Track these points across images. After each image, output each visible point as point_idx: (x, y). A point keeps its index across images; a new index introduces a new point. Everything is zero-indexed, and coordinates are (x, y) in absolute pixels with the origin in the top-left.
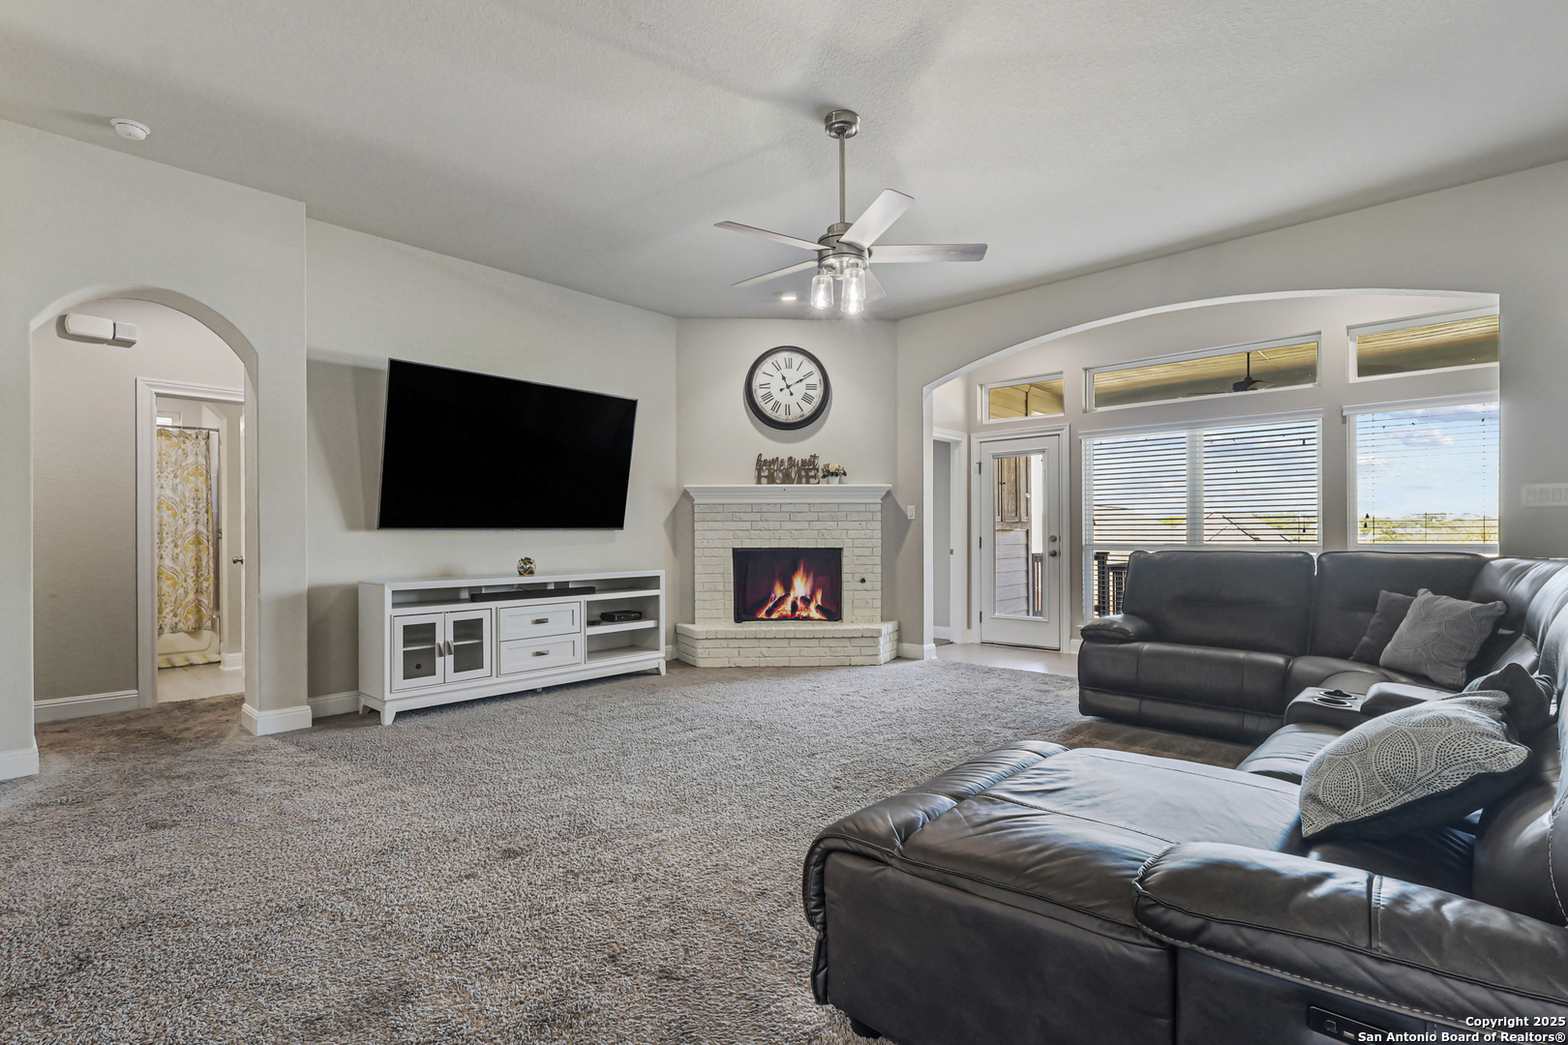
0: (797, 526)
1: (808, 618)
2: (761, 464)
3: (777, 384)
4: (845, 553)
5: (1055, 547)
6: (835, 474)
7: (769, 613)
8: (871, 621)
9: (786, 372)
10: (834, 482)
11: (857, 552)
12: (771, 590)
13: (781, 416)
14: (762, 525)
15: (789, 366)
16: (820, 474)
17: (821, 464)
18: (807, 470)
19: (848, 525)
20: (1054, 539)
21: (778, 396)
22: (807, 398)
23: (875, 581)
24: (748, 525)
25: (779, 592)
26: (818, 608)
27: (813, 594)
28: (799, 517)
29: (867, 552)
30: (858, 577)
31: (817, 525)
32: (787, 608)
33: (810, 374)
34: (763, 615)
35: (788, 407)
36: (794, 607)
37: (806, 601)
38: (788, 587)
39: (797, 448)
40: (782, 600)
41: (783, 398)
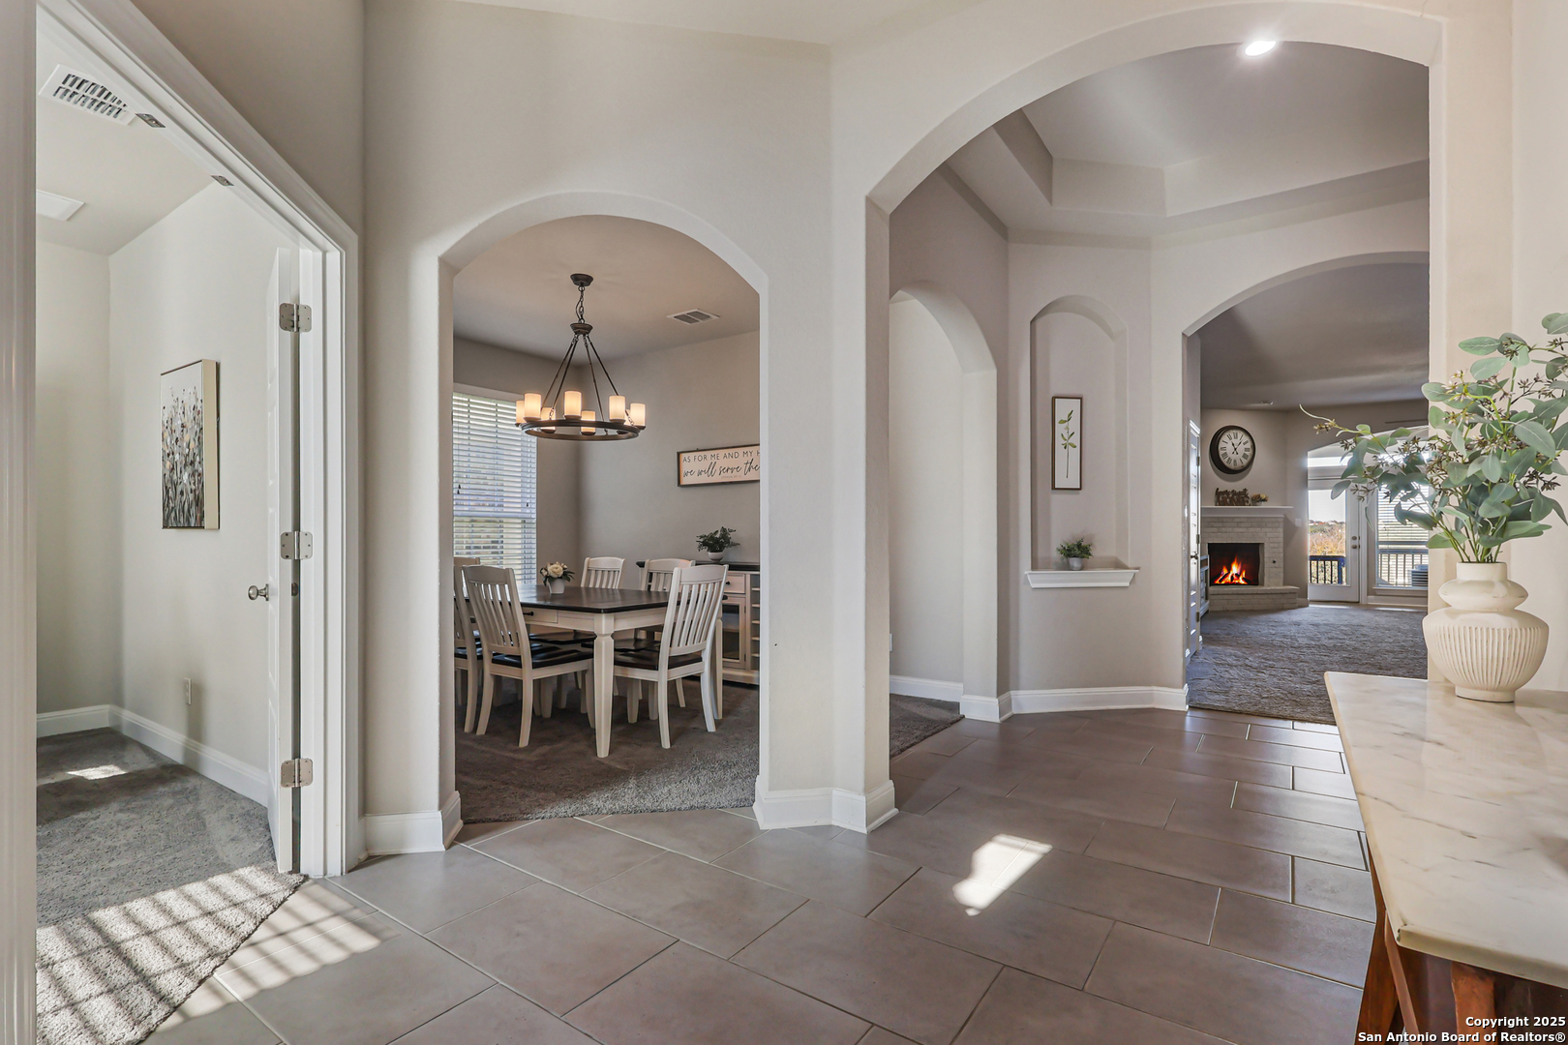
0: (1240, 530)
1: (1239, 584)
2: (1218, 493)
3: (1229, 449)
4: (1266, 546)
5: (1356, 543)
6: (1265, 500)
7: (1221, 581)
8: (1278, 585)
9: (1234, 441)
10: (1263, 505)
11: (1272, 545)
12: (1222, 570)
13: (1231, 466)
14: (1223, 529)
15: (1236, 437)
16: (1250, 502)
17: (1250, 494)
18: (1240, 498)
19: (1267, 530)
20: (1354, 538)
21: (1230, 455)
22: (1245, 456)
23: (1280, 563)
24: (1215, 530)
25: (1225, 571)
26: (1243, 579)
27: (1241, 572)
28: (1242, 525)
29: (1276, 545)
30: (1272, 560)
31: (1251, 530)
32: (1229, 579)
33: (1247, 442)
34: (1217, 582)
35: (1235, 461)
36: (1232, 577)
37: (1238, 576)
38: (1229, 569)
39: (1237, 486)
40: (1227, 575)
41: (1233, 457)
